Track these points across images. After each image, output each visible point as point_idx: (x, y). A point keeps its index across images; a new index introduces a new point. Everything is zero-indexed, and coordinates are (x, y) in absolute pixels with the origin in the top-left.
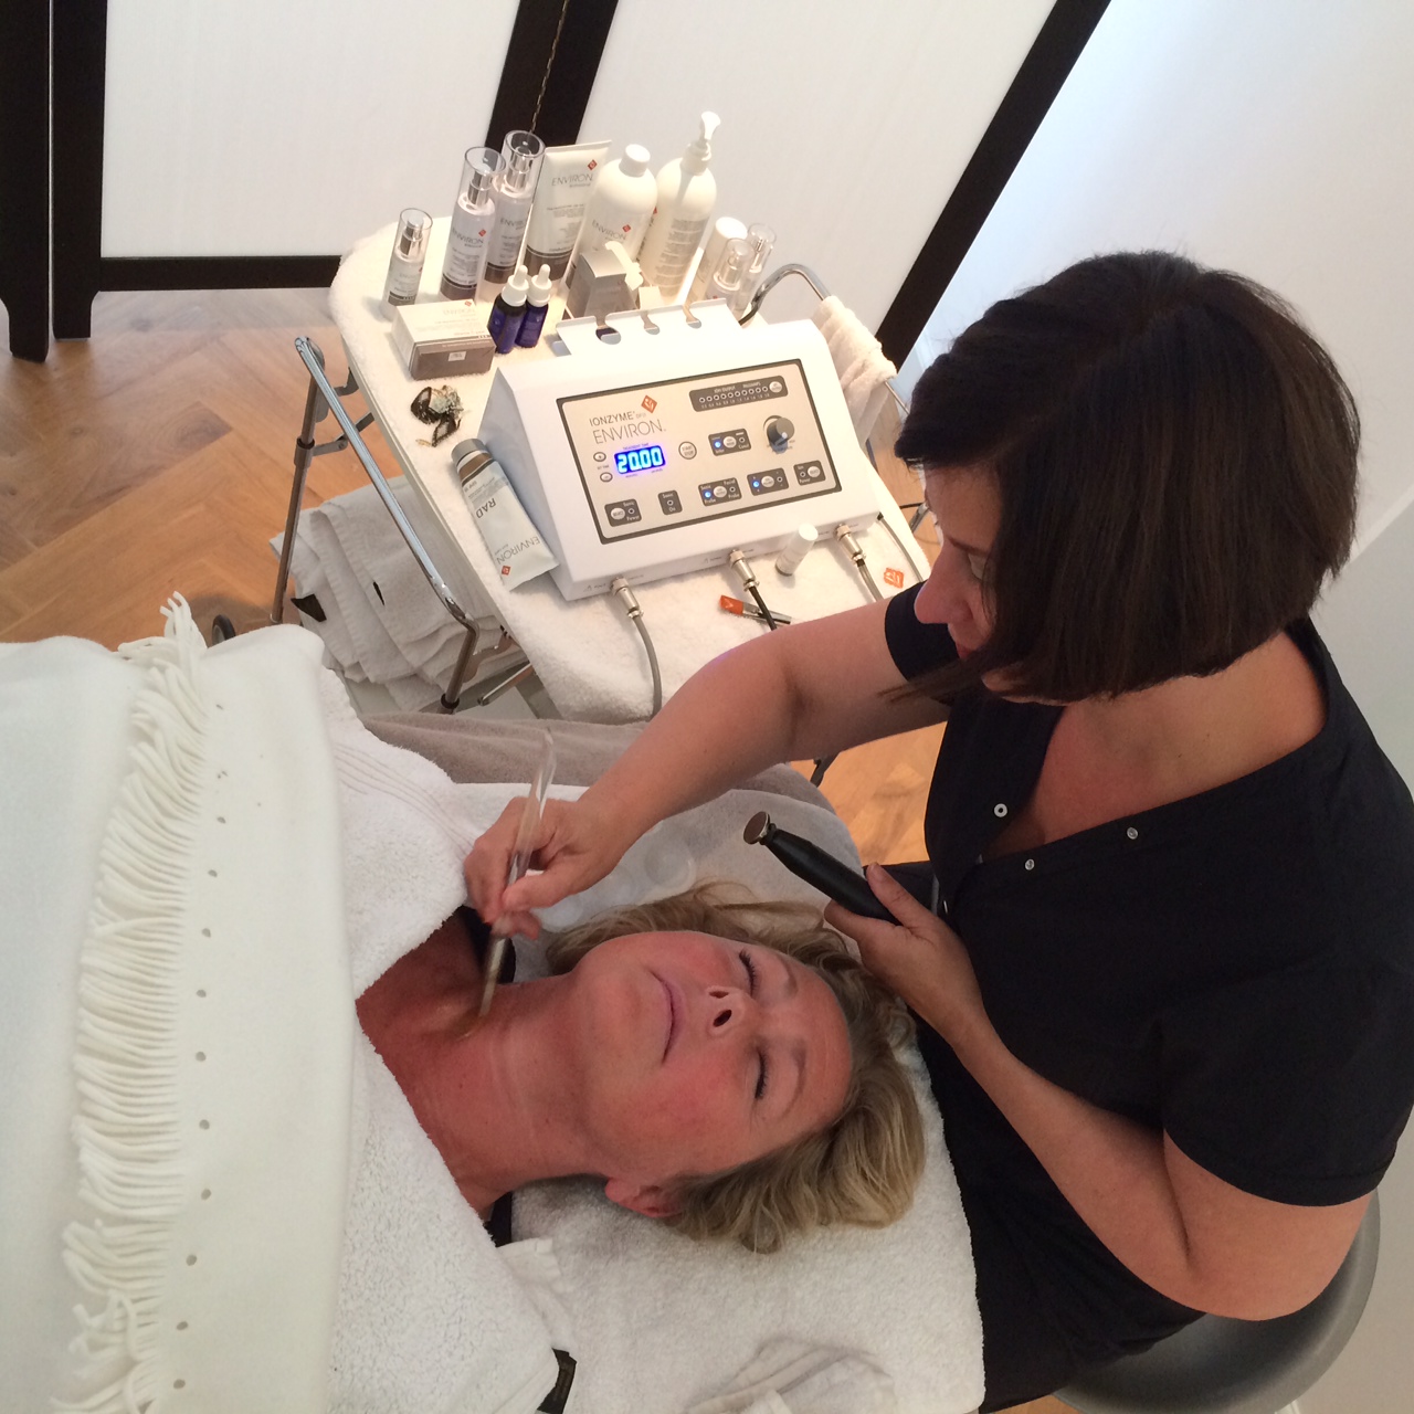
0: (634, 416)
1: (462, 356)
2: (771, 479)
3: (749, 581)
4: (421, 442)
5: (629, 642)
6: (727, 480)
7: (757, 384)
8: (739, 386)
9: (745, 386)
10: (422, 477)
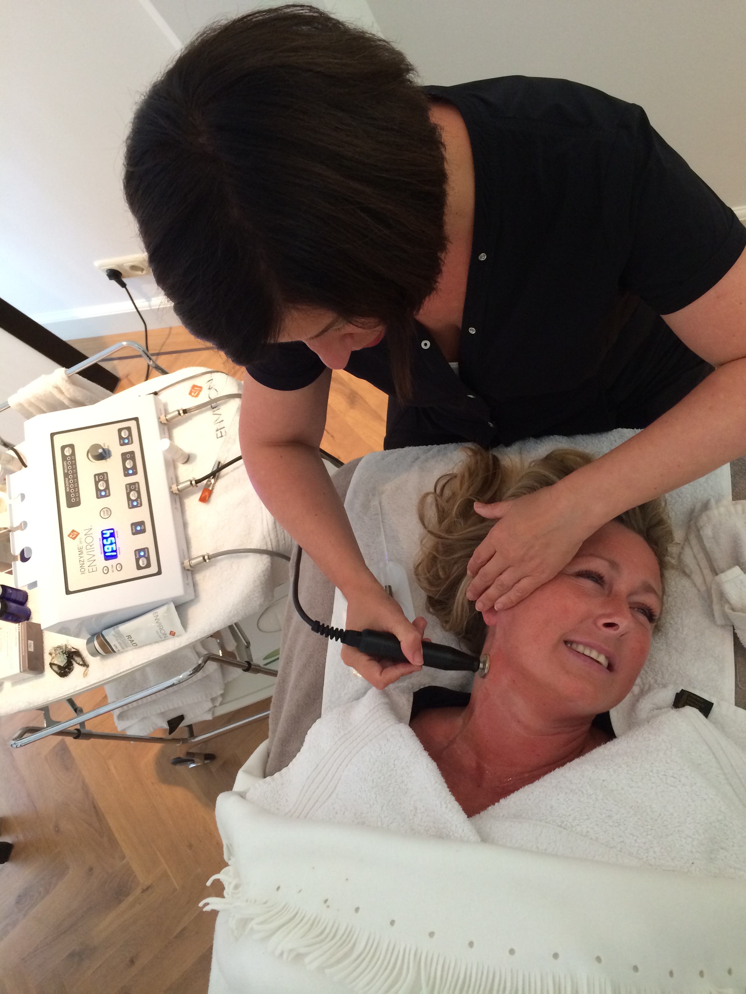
0: (81, 545)
1: (31, 642)
2: (128, 461)
3: (191, 484)
4: (85, 675)
5: (224, 563)
6: (127, 490)
7: (65, 464)
8: (66, 475)
9: (66, 471)
10: (108, 677)
